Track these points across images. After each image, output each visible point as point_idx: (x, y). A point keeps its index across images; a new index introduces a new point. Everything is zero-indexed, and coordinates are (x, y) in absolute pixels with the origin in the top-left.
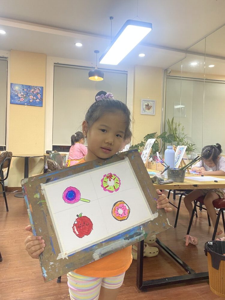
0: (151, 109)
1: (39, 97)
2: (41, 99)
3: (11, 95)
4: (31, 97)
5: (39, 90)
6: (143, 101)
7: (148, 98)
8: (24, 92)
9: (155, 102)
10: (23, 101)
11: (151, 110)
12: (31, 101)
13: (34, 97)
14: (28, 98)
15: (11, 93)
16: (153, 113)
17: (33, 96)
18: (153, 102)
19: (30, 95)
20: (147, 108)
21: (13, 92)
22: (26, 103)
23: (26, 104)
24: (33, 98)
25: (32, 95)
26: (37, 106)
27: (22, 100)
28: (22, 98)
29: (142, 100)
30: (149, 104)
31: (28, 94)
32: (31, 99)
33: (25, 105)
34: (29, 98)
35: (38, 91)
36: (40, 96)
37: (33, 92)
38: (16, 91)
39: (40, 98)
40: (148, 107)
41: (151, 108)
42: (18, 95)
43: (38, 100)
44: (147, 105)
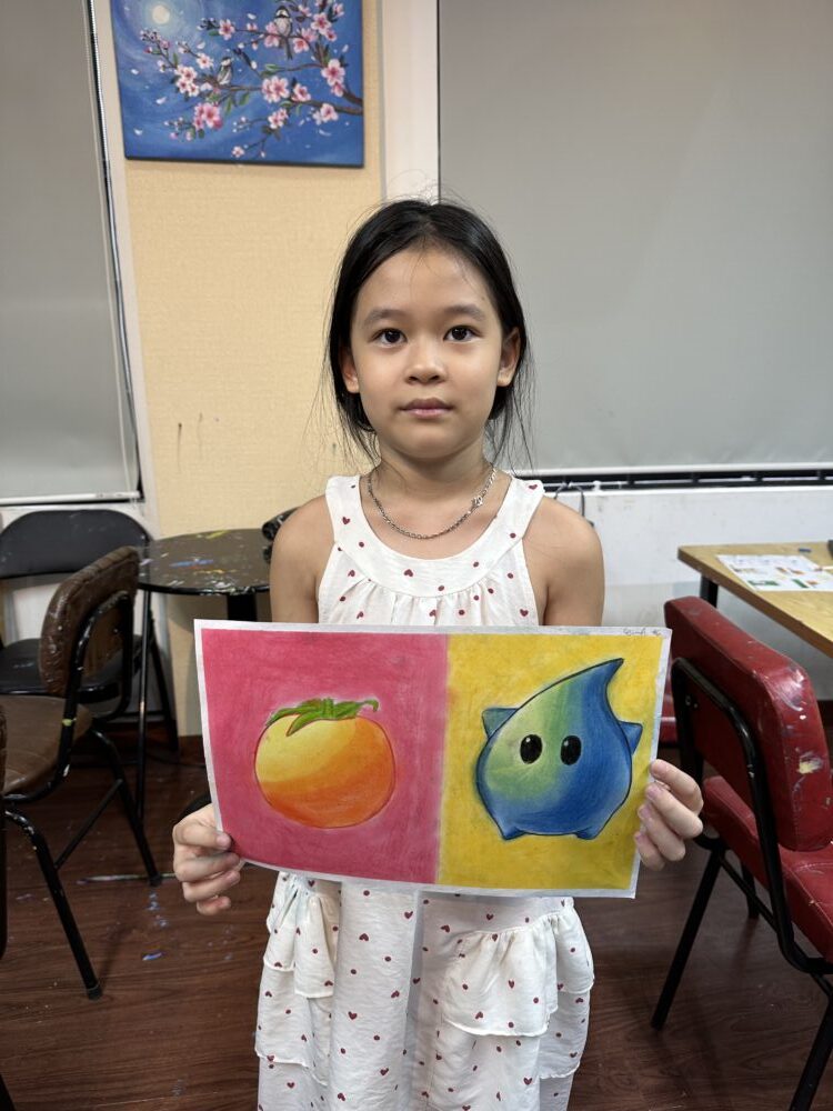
1: (331, 83)
2: (353, 102)
3: (129, 84)
4: (274, 88)
5: (331, 17)
8: (215, 46)
10: (218, 125)
12: (276, 120)
13: (293, 84)
14: (255, 94)
15: (122, 66)
17: (284, 82)
19: (270, 74)
21: (138, 55)
22: (239, 140)
23: (238, 151)
24: (285, 94)
25: (280, 72)
26: (326, 159)
27: (209, 115)
28: (207, 106)
31: (250, 65)
32: (276, 106)
33: (234, 161)
34: (260, 100)
35: (323, 32)
36: (342, 71)
37: (285, 39)
38: (158, 44)
39: (339, 94)
42: (174, 79)
43: (326, 114)
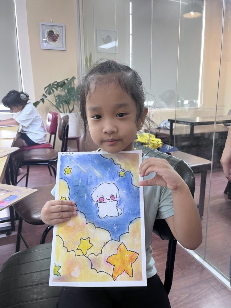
0: (58, 40)
6: (44, 27)
7: (51, 20)
9: (64, 27)
11: (58, 42)
16: (63, 47)
18: (61, 28)
20: (52, 38)
29: (41, 25)
30: (54, 30)
40: (52, 36)
41: (59, 38)
44: (51, 34)
